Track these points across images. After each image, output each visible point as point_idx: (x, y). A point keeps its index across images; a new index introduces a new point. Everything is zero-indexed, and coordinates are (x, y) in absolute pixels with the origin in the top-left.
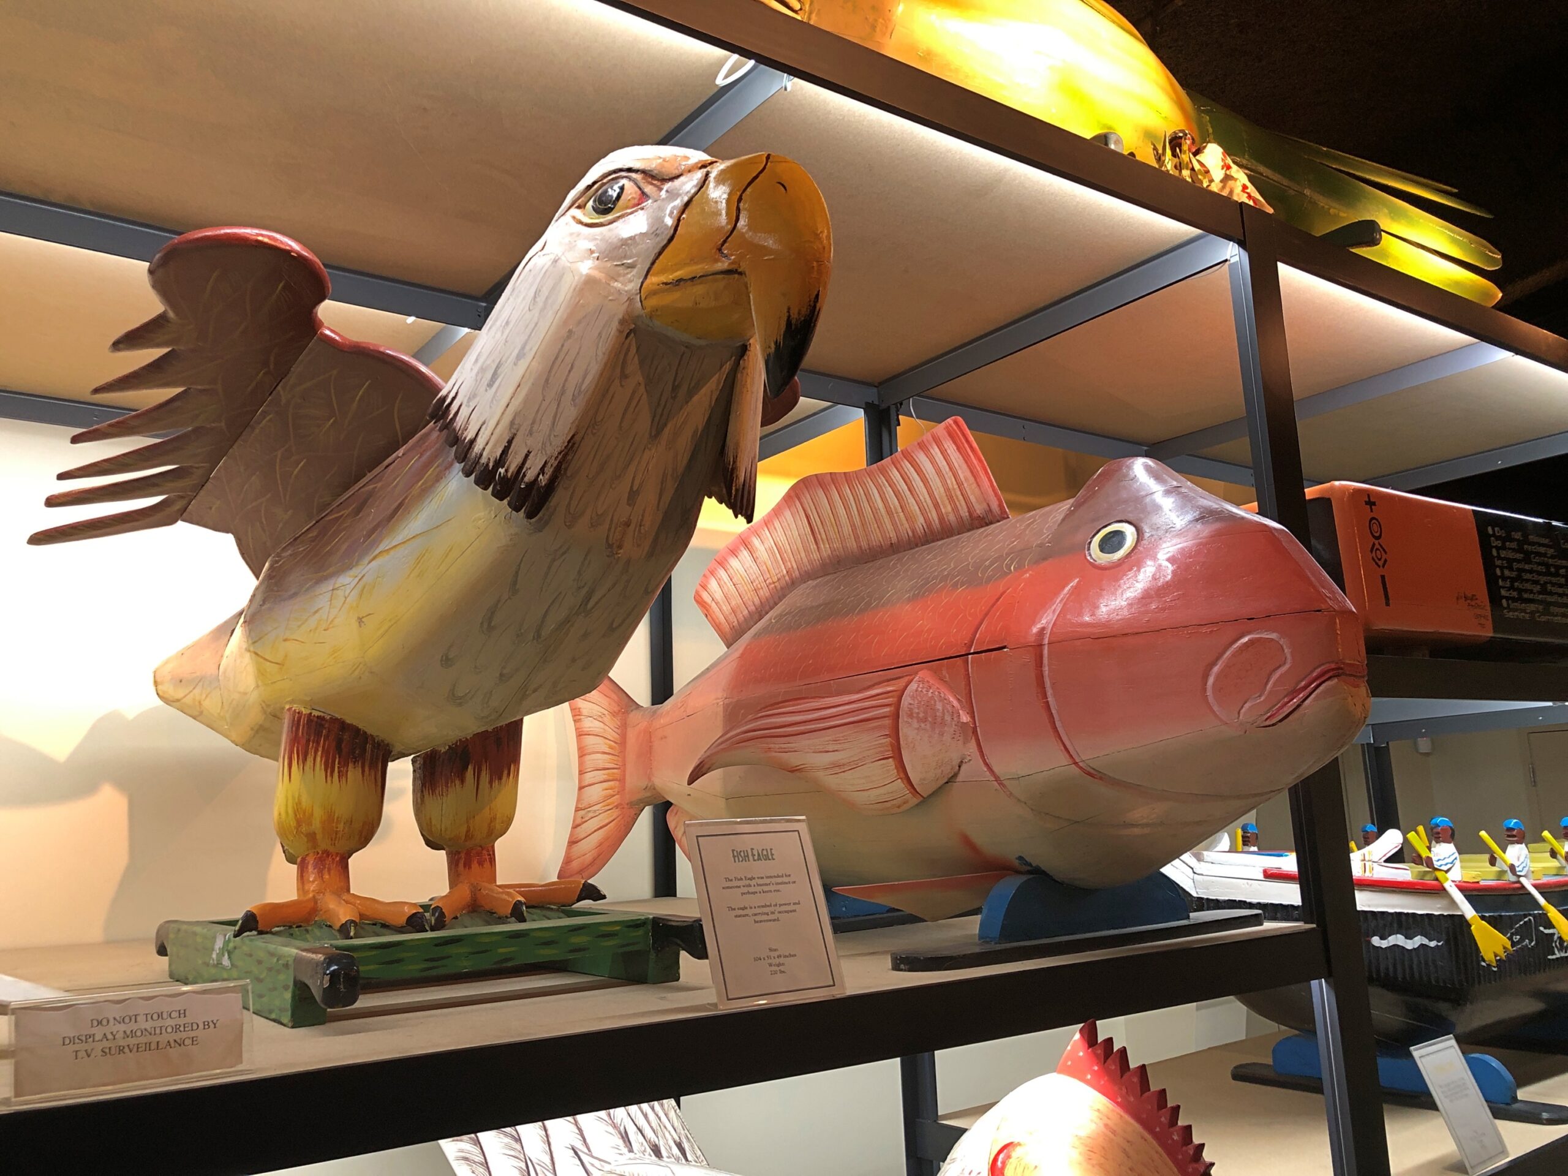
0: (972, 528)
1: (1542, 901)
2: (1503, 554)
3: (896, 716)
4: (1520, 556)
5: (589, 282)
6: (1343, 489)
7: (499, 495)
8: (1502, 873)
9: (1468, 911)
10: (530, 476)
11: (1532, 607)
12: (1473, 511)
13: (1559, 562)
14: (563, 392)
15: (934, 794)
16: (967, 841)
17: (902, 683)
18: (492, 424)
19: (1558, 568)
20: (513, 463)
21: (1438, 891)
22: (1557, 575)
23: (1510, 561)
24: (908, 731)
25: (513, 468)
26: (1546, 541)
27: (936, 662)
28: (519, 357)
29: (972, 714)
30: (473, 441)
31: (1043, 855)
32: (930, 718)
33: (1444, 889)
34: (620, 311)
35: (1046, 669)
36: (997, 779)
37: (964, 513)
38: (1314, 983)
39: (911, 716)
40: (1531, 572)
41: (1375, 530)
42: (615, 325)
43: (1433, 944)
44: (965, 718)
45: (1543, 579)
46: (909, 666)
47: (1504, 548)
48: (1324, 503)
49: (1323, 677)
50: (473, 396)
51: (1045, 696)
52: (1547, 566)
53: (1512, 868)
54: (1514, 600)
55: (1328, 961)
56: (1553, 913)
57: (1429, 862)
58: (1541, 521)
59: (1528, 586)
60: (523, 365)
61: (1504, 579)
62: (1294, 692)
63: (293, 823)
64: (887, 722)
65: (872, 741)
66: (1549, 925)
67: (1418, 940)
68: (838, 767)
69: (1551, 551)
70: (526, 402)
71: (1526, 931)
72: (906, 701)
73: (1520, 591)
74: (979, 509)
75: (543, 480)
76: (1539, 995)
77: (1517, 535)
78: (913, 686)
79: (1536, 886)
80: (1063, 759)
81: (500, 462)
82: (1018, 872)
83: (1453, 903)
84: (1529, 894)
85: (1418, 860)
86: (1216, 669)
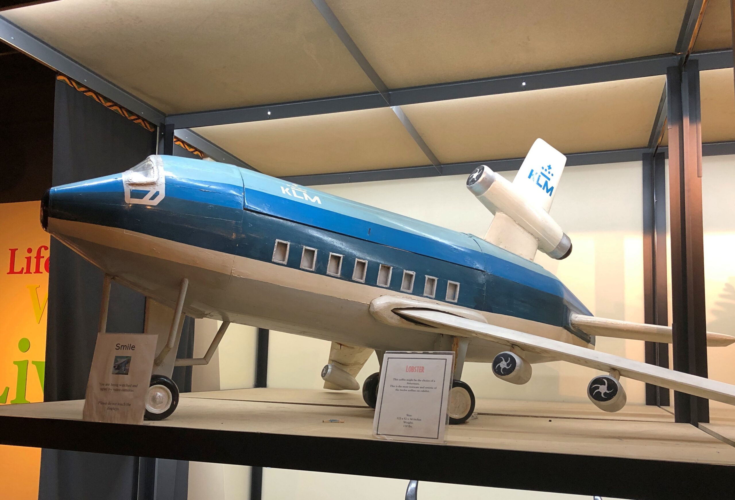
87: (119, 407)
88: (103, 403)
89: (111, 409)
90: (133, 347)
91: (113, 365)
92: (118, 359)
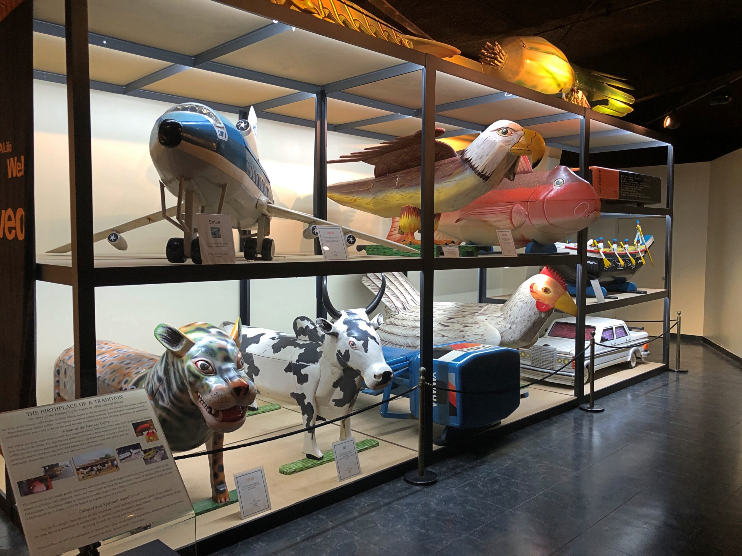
0: (523, 173)
1: (618, 256)
2: (623, 181)
3: (511, 212)
4: (626, 181)
5: (501, 146)
6: (595, 168)
7: (481, 177)
8: (611, 250)
9: (604, 257)
10: (487, 175)
11: (626, 193)
12: (619, 172)
13: (634, 182)
14: (494, 163)
15: (518, 227)
16: (522, 236)
17: (513, 205)
18: (481, 166)
19: (634, 184)
20: (484, 172)
21: (598, 253)
22: (633, 185)
23: (624, 183)
24: (513, 215)
25: (484, 173)
26: (632, 178)
27: (521, 202)
28: (487, 155)
29: (528, 213)
30: (476, 168)
31: (538, 239)
32: (519, 212)
33: (599, 252)
34: (507, 151)
35: (545, 205)
36: (532, 225)
37: (522, 169)
38: (578, 265)
39: (515, 212)
40: (628, 185)
41: (600, 177)
42: (505, 153)
43: (596, 263)
44: (526, 213)
45: (630, 186)
46: (515, 202)
47: (624, 180)
48: (591, 171)
49: (594, 211)
50: (476, 160)
51: (544, 210)
52: (631, 183)
53: (613, 249)
54: (624, 191)
55: (582, 262)
56: (620, 259)
57: (598, 246)
58: (632, 173)
59: (627, 188)
60: (488, 157)
61: (622, 186)
62: (589, 213)
63: (408, 227)
64: (509, 213)
65: (506, 216)
66: (619, 262)
67: (593, 262)
68: (496, 221)
69: (633, 180)
70: (488, 163)
71: (613, 263)
72: (514, 209)
73: (625, 189)
74: (526, 170)
75: (489, 176)
76: (613, 277)
77: (626, 177)
78: (515, 207)
79: (618, 254)
80: (546, 222)
81: (482, 172)
82: (531, 242)
83: (601, 255)
84: (616, 255)
85: (595, 246)
86: (576, 208)
87: (222, 255)
88: (212, 254)
89: (218, 257)
90: (219, 222)
91: (211, 234)
92: (213, 229)
